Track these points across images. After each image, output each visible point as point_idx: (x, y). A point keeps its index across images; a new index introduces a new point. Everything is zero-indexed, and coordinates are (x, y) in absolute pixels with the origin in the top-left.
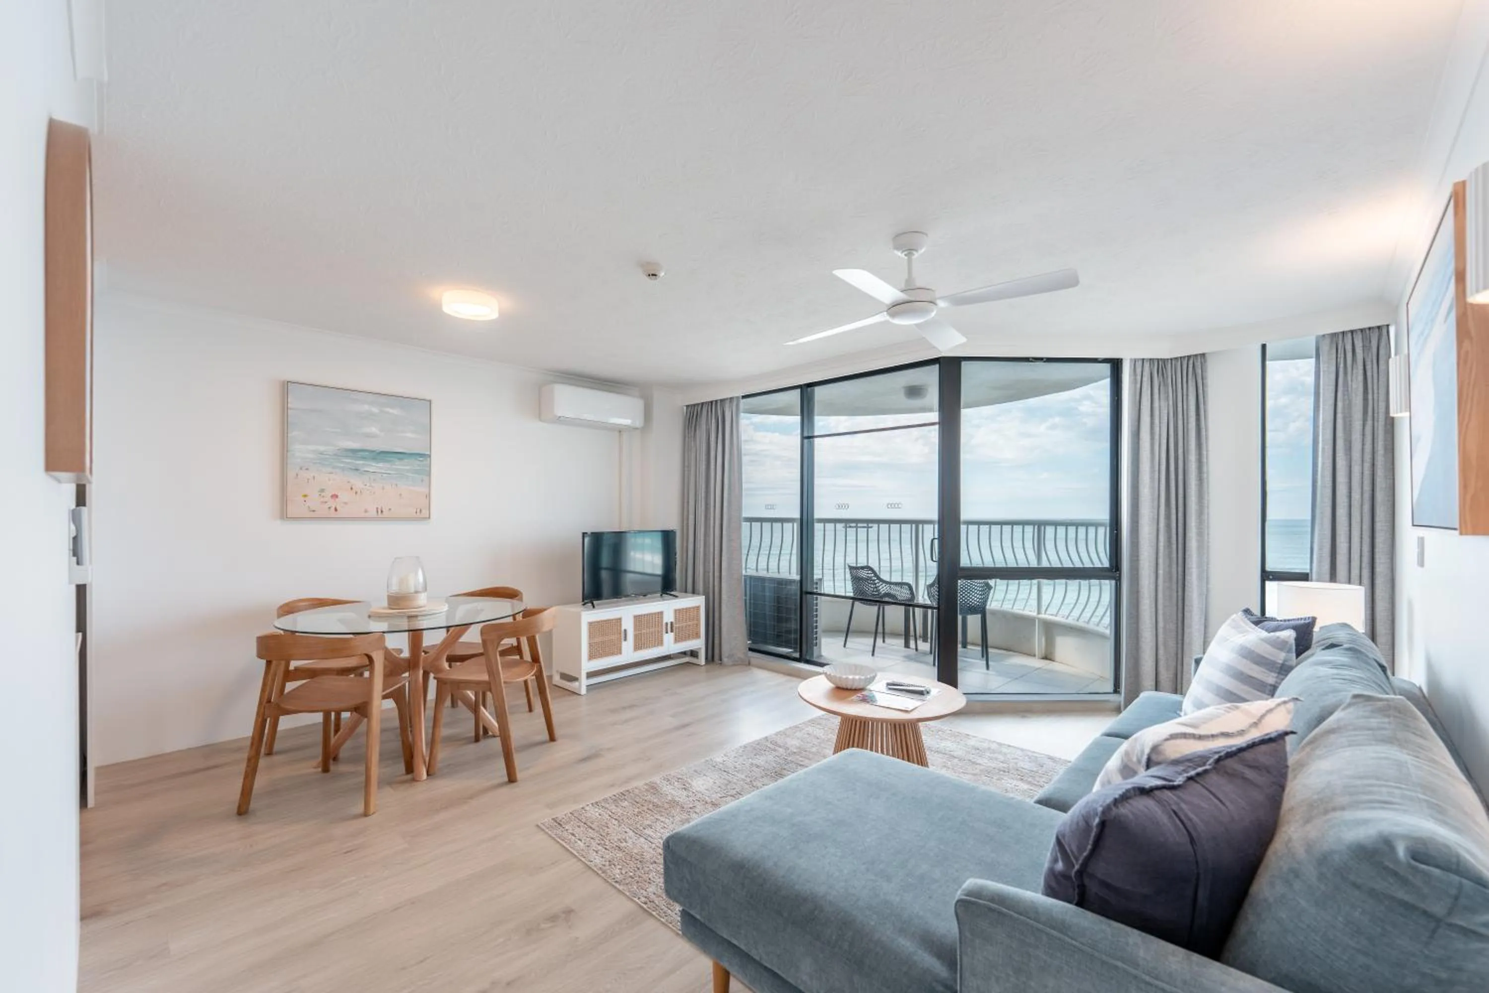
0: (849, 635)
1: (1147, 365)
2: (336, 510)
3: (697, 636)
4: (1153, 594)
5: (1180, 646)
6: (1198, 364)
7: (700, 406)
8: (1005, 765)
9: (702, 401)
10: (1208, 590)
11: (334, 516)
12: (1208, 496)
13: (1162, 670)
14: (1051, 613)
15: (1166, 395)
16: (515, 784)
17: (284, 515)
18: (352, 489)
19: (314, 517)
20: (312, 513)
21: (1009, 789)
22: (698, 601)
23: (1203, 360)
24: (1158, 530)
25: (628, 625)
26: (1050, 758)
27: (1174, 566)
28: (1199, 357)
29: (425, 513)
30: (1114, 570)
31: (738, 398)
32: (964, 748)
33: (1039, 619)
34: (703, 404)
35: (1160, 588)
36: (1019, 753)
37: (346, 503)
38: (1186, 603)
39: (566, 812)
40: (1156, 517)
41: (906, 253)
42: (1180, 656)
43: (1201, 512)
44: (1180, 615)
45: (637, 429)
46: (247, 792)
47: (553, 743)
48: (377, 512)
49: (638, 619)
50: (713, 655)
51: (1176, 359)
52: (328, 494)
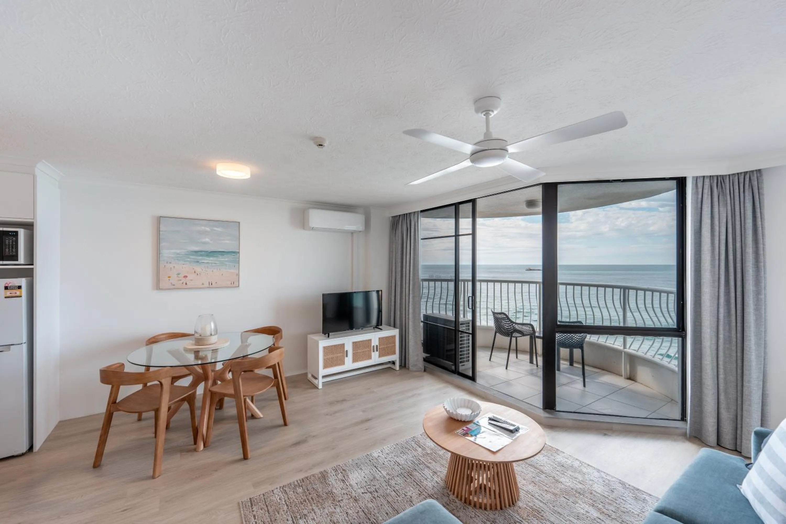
0: (493, 351)
1: (707, 182)
2: (186, 284)
3: (394, 353)
4: (715, 352)
5: (739, 394)
6: (754, 178)
7: (398, 217)
8: (580, 486)
9: (400, 214)
10: (765, 353)
11: (185, 287)
12: (765, 280)
13: (723, 411)
14: (633, 349)
15: (725, 202)
16: (247, 460)
17: (158, 286)
18: (195, 272)
19: (173, 288)
20: (173, 286)
21: (581, 516)
22: (395, 332)
23: (758, 175)
24: (718, 304)
25: (349, 348)
26: (623, 484)
27: (734, 332)
28: (755, 173)
29: (236, 284)
30: (681, 330)
31: (418, 212)
32: (552, 463)
33: (625, 352)
34: (400, 215)
35: (721, 348)
36: (596, 474)
37: (191, 280)
38: (745, 363)
39: (260, 494)
40: (717, 294)
41: (484, 113)
42: (739, 402)
43: (758, 293)
44: (739, 371)
45: (360, 232)
46: (99, 455)
47: (286, 427)
48: (209, 284)
49: (354, 343)
50: (404, 365)
51: (734, 174)
52: (182, 275)
